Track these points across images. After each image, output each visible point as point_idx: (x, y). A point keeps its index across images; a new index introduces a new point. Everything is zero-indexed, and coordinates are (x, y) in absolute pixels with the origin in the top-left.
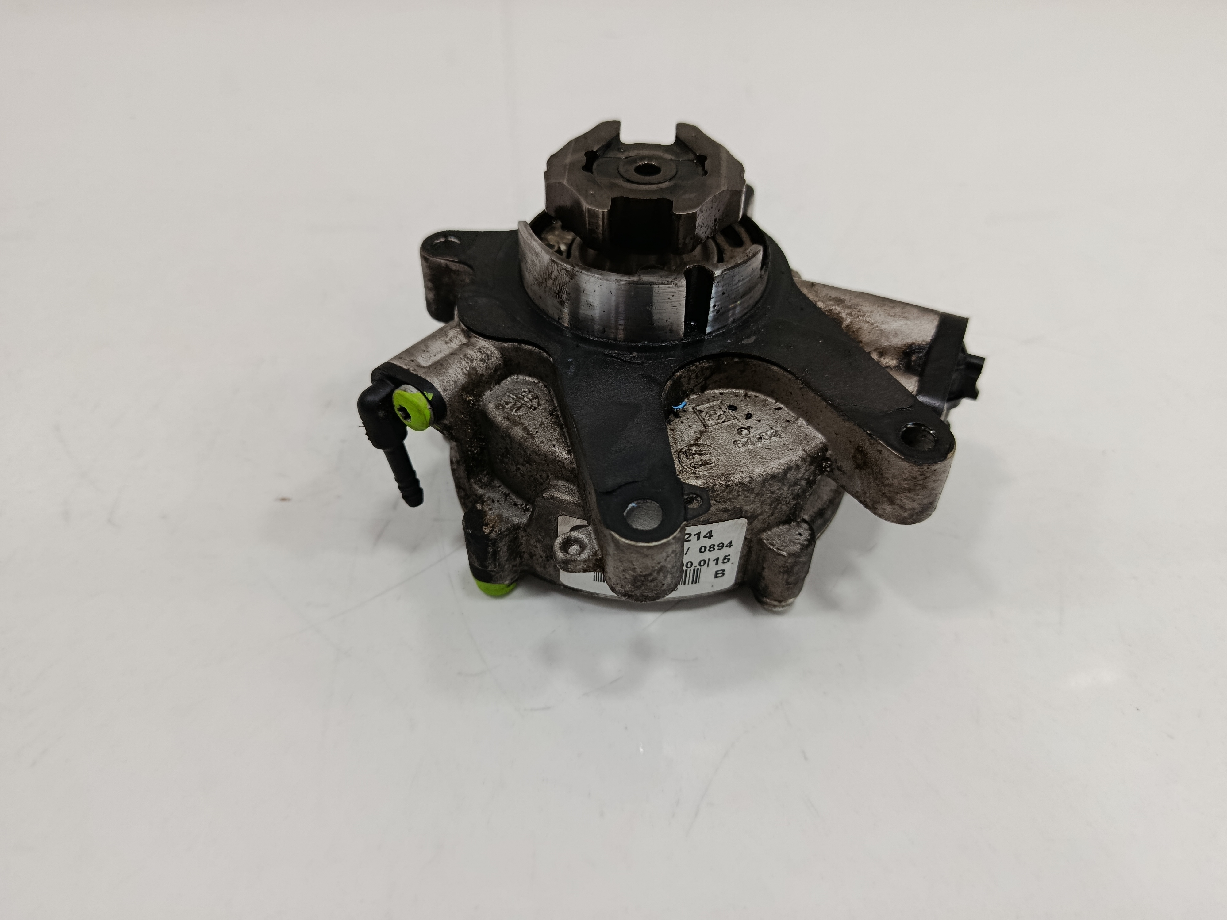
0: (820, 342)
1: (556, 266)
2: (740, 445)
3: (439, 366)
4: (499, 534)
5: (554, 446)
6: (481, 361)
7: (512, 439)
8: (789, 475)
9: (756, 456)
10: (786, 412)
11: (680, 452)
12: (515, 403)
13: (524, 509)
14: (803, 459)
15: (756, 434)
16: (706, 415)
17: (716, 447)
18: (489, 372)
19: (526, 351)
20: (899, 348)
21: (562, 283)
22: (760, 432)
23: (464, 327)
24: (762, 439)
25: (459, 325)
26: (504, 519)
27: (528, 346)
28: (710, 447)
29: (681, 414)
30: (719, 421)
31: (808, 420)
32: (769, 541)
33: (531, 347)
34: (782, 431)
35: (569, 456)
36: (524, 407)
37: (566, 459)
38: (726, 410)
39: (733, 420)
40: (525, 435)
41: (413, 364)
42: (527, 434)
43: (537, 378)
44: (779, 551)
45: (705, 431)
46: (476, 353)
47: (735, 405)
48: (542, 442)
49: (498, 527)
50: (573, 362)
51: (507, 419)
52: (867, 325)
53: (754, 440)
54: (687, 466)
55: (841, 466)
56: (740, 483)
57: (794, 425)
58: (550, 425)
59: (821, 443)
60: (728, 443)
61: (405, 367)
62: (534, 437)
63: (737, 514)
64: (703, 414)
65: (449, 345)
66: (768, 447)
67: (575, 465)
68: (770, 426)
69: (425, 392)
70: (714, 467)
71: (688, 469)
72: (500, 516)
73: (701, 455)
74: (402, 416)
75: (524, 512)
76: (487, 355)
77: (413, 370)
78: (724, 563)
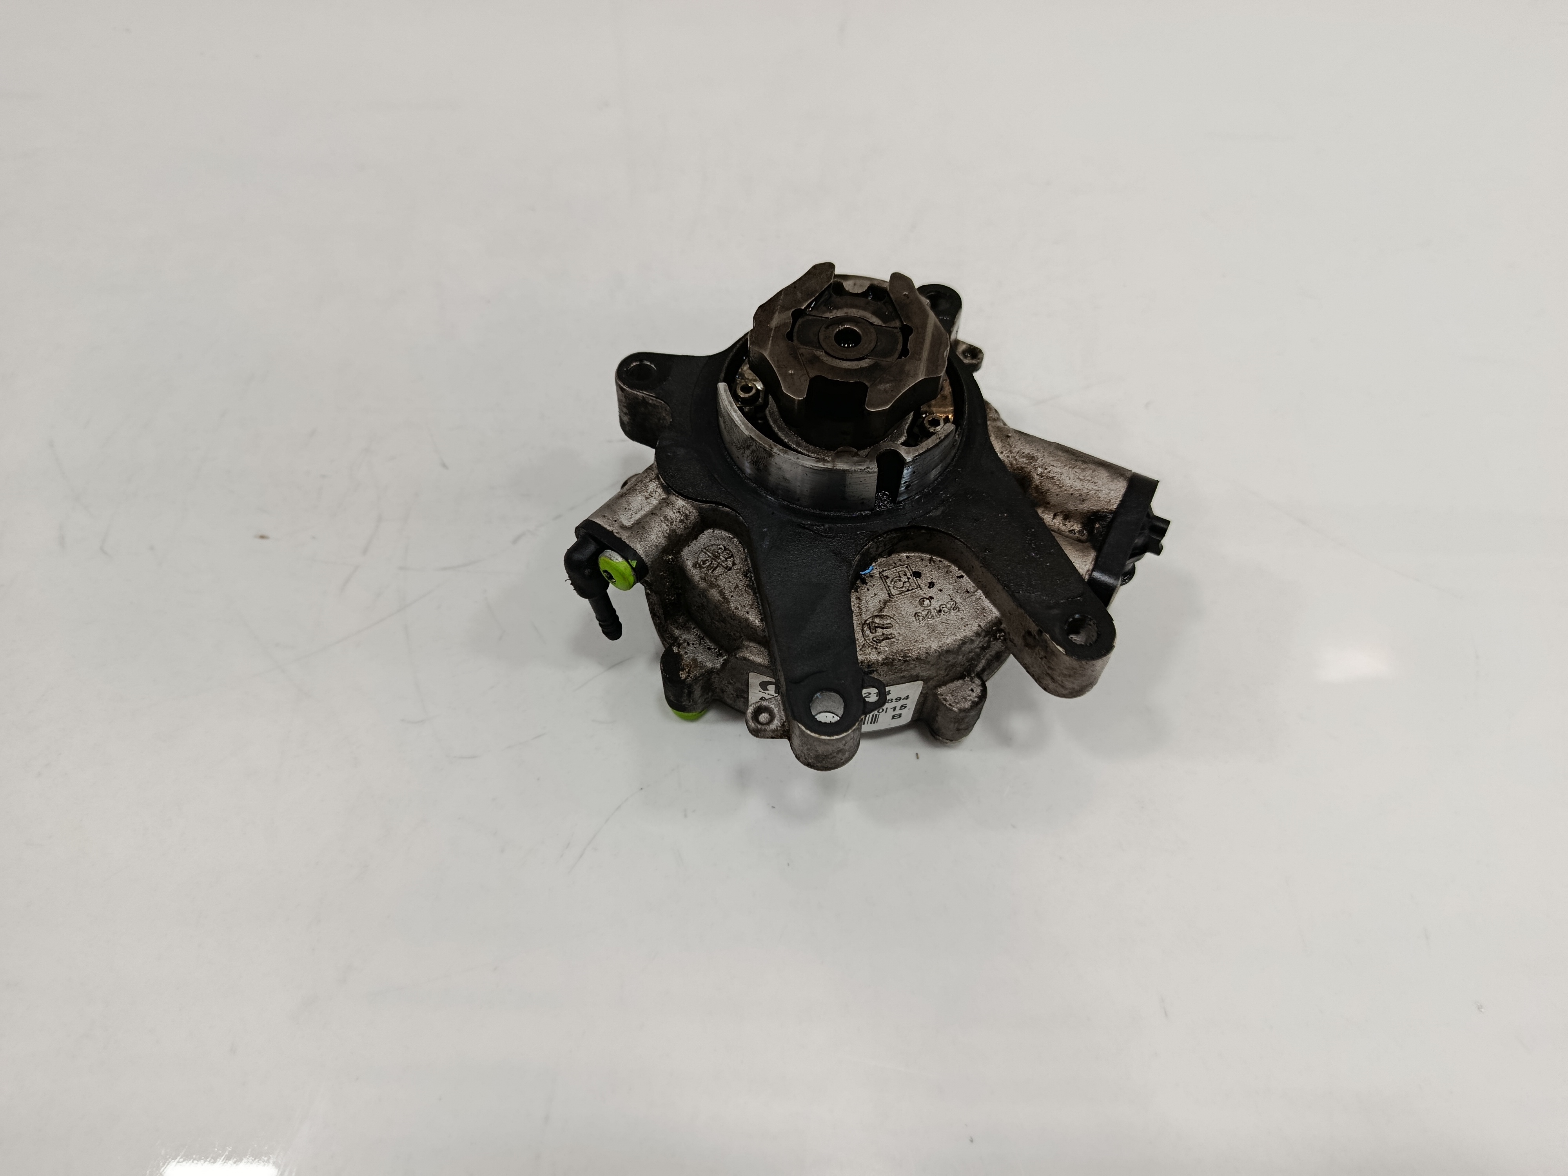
0: (1005, 515)
1: (754, 443)
2: (921, 618)
3: (640, 527)
4: (694, 679)
5: (748, 613)
6: (680, 522)
7: (709, 600)
8: (963, 649)
9: (934, 631)
10: (967, 582)
11: (864, 624)
12: (712, 562)
13: (717, 654)
14: (978, 634)
15: (937, 606)
16: (891, 582)
17: (898, 619)
18: (688, 531)
19: (723, 512)
20: (1084, 513)
21: (759, 456)
22: (940, 604)
23: (663, 482)
24: (942, 612)
25: (657, 478)
26: (699, 663)
27: (725, 508)
28: (892, 619)
29: (868, 580)
30: (903, 589)
31: (986, 594)
32: (943, 697)
33: (728, 509)
34: (961, 603)
35: (762, 625)
36: (720, 567)
37: (758, 627)
38: (910, 577)
39: (916, 588)
40: (721, 599)
41: (616, 525)
42: (723, 598)
43: (732, 534)
44: (951, 707)
45: (889, 601)
46: (676, 514)
47: (920, 571)
48: (737, 608)
49: (693, 672)
50: (768, 532)
51: (704, 579)
52: (1056, 487)
53: (934, 613)
54: (869, 640)
55: (1013, 639)
56: (917, 658)
57: (973, 597)
58: (744, 588)
59: (996, 617)
60: (910, 615)
61: (609, 528)
62: (729, 602)
63: (914, 678)
64: (888, 581)
65: (649, 501)
66: (946, 622)
67: (767, 634)
68: (951, 597)
69: (629, 560)
70: (894, 642)
71: (870, 644)
72: (695, 660)
73: (883, 628)
74: (607, 577)
75: (717, 657)
76: (686, 515)
77: (616, 533)
78: (900, 709)
